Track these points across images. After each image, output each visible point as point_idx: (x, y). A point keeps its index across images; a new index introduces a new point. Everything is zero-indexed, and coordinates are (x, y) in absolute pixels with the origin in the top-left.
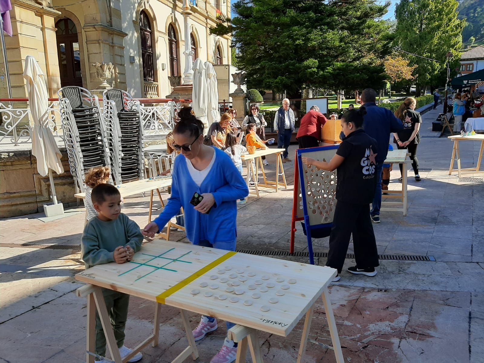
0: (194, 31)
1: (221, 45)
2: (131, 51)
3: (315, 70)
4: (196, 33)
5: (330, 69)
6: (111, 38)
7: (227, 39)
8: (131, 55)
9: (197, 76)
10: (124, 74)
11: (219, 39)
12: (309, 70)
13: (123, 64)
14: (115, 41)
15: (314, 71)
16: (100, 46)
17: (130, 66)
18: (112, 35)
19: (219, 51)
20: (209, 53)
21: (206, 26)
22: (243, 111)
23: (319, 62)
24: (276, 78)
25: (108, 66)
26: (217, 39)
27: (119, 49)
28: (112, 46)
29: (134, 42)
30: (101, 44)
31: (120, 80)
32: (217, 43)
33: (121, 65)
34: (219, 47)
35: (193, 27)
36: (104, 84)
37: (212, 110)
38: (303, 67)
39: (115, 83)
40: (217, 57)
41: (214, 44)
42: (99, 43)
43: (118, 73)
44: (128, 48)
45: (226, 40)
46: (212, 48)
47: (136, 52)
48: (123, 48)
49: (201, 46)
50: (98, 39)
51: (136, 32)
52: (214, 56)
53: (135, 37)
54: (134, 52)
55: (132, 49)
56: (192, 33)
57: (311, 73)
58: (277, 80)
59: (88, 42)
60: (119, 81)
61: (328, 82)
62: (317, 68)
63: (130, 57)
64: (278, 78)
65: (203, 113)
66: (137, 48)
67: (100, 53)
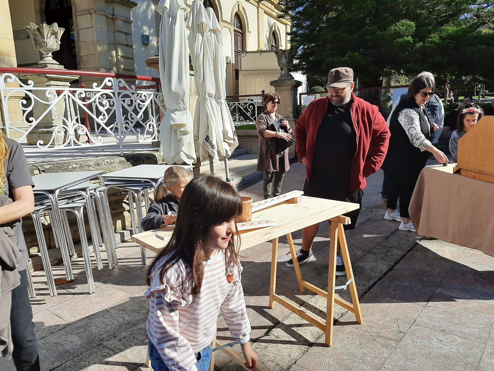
0: (241, 10)
1: (277, 31)
2: (145, 28)
3: (410, 38)
4: (243, 12)
5: (435, 37)
6: (111, 8)
7: (286, 24)
8: (145, 34)
9: (167, 24)
10: (132, 59)
11: (274, 23)
12: (399, 40)
13: (129, 44)
14: (116, 13)
15: (409, 41)
16: (92, 18)
17: (143, 49)
18: (113, 4)
19: (275, 38)
20: (260, 39)
21: (257, 5)
22: (290, 106)
23: (416, 27)
24: (344, 56)
25: (51, 29)
26: (272, 23)
27: (124, 23)
28: (113, 18)
29: (149, 17)
30: (93, 14)
31: (124, 67)
32: (272, 27)
33: (127, 45)
34: (275, 33)
35: (239, 4)
36: (47, 59)
37: (207, 97)
38: (389, 35)
39: (117, 69)
40: (272, 46)
41: (268, 29)
42: (90, 14)
43: (122, 57)
44: (140, 24)
45: (285, 26)
46: (265, 33)
47: (152, 30)
48: (130, 23)
49: (249, 30)
50: (89, 9)
51: (154, 3)
52: (268, 44)
53: (151, 10)
54: (150, 30)
55: (147, 25)
56: (238, 13)
57: (401, 44)
58: (345, 58)
59: (77, 13)
60: (122, 67)
61: (430, 60)
62: (413, 36)
63: (143, 36)
64: (347, 55)
65: (178, 104)
66: (155, 25)
67: (92, 27)
